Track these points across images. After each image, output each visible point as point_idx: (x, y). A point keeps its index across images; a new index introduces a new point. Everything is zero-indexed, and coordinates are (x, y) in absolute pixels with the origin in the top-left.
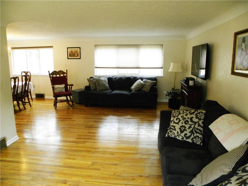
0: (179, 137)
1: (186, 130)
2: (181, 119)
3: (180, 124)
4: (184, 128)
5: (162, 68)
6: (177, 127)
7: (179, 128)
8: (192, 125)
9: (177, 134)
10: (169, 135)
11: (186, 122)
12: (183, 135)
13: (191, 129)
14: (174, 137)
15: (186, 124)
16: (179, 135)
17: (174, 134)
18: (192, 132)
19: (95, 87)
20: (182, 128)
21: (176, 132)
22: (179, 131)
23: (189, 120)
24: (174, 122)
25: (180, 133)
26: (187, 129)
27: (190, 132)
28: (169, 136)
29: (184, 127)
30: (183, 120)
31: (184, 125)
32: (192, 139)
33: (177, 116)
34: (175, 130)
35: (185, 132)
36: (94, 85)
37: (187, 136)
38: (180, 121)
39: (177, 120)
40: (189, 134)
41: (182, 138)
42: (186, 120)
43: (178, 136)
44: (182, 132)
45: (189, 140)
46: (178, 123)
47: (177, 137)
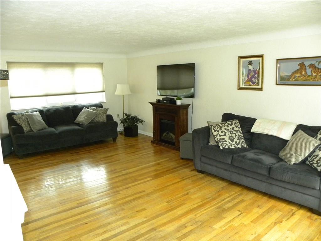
0: (232, 146)
1: (235, 139)
2: (226, 131)
3: (228, 136)
4: (232, 138)
5: (104, 91)
6: (226, 138)
7: (229, 139)
8: (236, 133)
9: (229, 144)
10: (224, 146)
11: (231, 132)
12: (234, 143)
13: (237, 137)
14: (228, 147)
15: (232, 134)
16: (232, 144)
17: (227, 145)
18: (238, 139)
19: (28, 128)
20: (231, 138)
21: (228, 143)
22: (230, 141)
23: (232, 130)
24: (220, 136)
25: (231, 143)
26: (234, 137)
27: (238, 140)
28: (224, 148)
29: (232, 136)
30: (228, 131)
31: (230, 135)
32: (241, 145)
33: (221, 130)
34: (226, 141)
35: (235, 141)
36: (26, 124)
37: (237, 143)
38: (225, 133)
39: (222, 132)
40: (238, 141)
41: (234, 146)
42: (230, 131)
43: (230, 145)
44: (232, 141)
45: (240, 146)
46: (225, 135)
47: (230, 147)
